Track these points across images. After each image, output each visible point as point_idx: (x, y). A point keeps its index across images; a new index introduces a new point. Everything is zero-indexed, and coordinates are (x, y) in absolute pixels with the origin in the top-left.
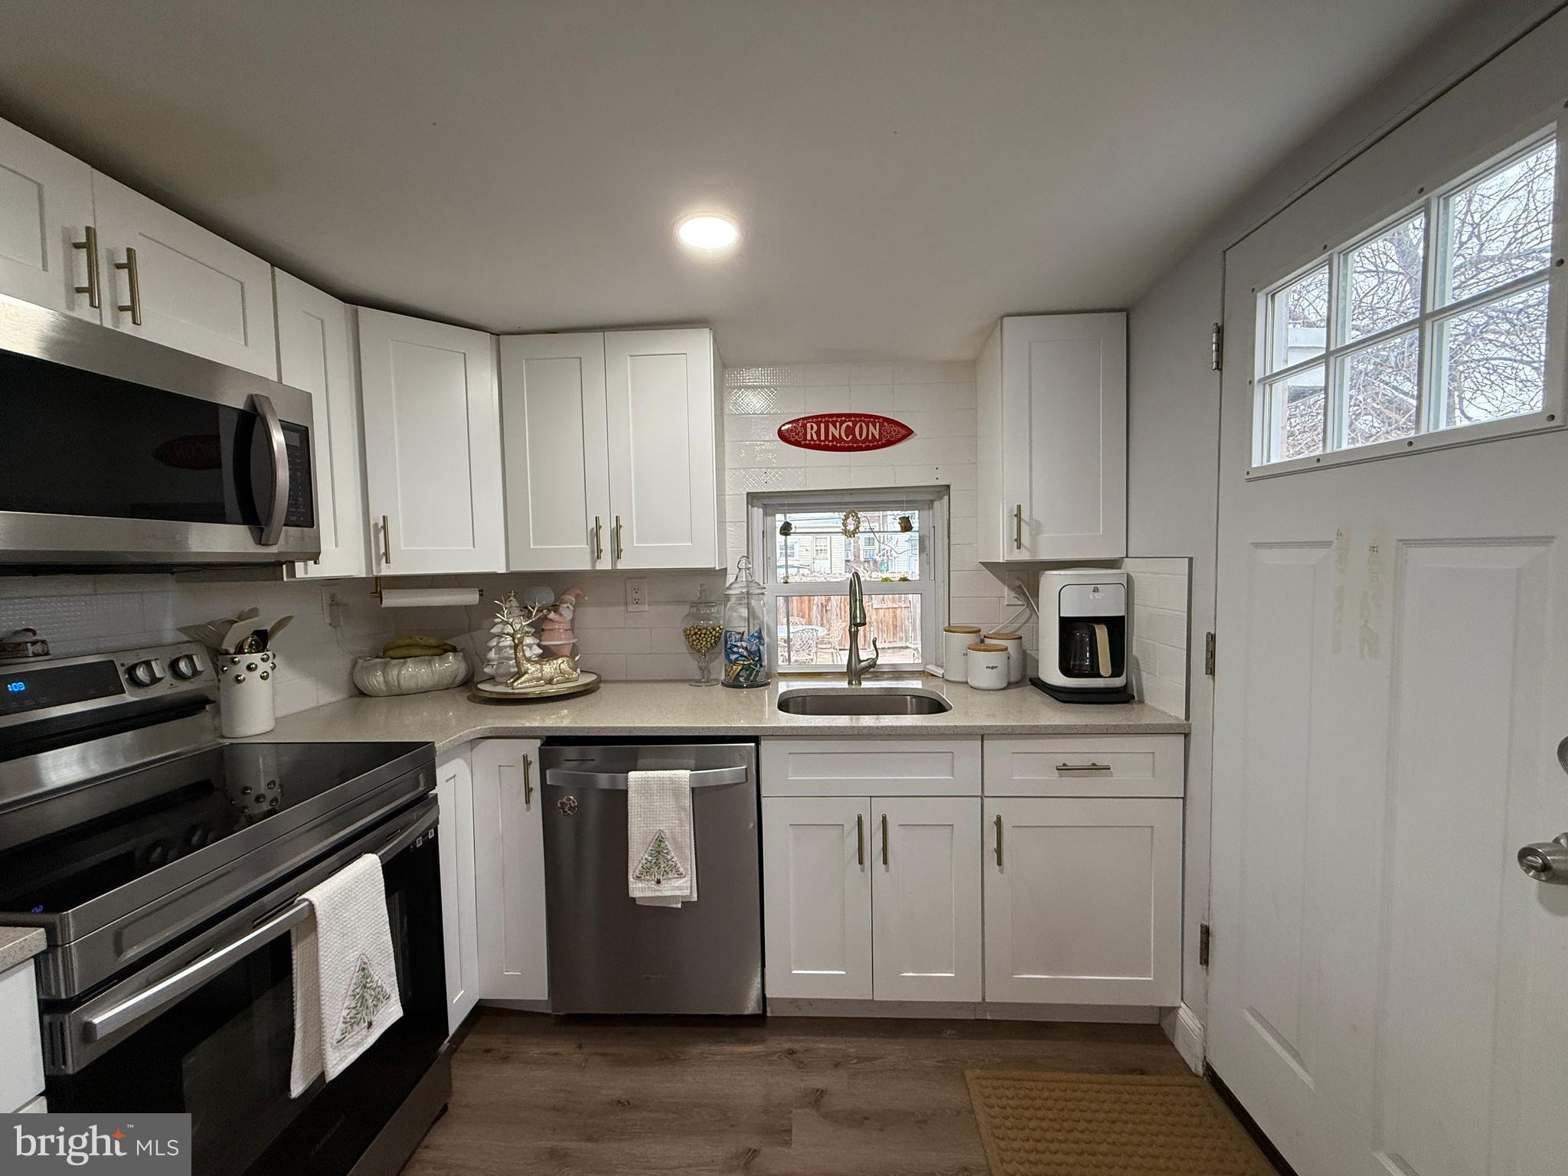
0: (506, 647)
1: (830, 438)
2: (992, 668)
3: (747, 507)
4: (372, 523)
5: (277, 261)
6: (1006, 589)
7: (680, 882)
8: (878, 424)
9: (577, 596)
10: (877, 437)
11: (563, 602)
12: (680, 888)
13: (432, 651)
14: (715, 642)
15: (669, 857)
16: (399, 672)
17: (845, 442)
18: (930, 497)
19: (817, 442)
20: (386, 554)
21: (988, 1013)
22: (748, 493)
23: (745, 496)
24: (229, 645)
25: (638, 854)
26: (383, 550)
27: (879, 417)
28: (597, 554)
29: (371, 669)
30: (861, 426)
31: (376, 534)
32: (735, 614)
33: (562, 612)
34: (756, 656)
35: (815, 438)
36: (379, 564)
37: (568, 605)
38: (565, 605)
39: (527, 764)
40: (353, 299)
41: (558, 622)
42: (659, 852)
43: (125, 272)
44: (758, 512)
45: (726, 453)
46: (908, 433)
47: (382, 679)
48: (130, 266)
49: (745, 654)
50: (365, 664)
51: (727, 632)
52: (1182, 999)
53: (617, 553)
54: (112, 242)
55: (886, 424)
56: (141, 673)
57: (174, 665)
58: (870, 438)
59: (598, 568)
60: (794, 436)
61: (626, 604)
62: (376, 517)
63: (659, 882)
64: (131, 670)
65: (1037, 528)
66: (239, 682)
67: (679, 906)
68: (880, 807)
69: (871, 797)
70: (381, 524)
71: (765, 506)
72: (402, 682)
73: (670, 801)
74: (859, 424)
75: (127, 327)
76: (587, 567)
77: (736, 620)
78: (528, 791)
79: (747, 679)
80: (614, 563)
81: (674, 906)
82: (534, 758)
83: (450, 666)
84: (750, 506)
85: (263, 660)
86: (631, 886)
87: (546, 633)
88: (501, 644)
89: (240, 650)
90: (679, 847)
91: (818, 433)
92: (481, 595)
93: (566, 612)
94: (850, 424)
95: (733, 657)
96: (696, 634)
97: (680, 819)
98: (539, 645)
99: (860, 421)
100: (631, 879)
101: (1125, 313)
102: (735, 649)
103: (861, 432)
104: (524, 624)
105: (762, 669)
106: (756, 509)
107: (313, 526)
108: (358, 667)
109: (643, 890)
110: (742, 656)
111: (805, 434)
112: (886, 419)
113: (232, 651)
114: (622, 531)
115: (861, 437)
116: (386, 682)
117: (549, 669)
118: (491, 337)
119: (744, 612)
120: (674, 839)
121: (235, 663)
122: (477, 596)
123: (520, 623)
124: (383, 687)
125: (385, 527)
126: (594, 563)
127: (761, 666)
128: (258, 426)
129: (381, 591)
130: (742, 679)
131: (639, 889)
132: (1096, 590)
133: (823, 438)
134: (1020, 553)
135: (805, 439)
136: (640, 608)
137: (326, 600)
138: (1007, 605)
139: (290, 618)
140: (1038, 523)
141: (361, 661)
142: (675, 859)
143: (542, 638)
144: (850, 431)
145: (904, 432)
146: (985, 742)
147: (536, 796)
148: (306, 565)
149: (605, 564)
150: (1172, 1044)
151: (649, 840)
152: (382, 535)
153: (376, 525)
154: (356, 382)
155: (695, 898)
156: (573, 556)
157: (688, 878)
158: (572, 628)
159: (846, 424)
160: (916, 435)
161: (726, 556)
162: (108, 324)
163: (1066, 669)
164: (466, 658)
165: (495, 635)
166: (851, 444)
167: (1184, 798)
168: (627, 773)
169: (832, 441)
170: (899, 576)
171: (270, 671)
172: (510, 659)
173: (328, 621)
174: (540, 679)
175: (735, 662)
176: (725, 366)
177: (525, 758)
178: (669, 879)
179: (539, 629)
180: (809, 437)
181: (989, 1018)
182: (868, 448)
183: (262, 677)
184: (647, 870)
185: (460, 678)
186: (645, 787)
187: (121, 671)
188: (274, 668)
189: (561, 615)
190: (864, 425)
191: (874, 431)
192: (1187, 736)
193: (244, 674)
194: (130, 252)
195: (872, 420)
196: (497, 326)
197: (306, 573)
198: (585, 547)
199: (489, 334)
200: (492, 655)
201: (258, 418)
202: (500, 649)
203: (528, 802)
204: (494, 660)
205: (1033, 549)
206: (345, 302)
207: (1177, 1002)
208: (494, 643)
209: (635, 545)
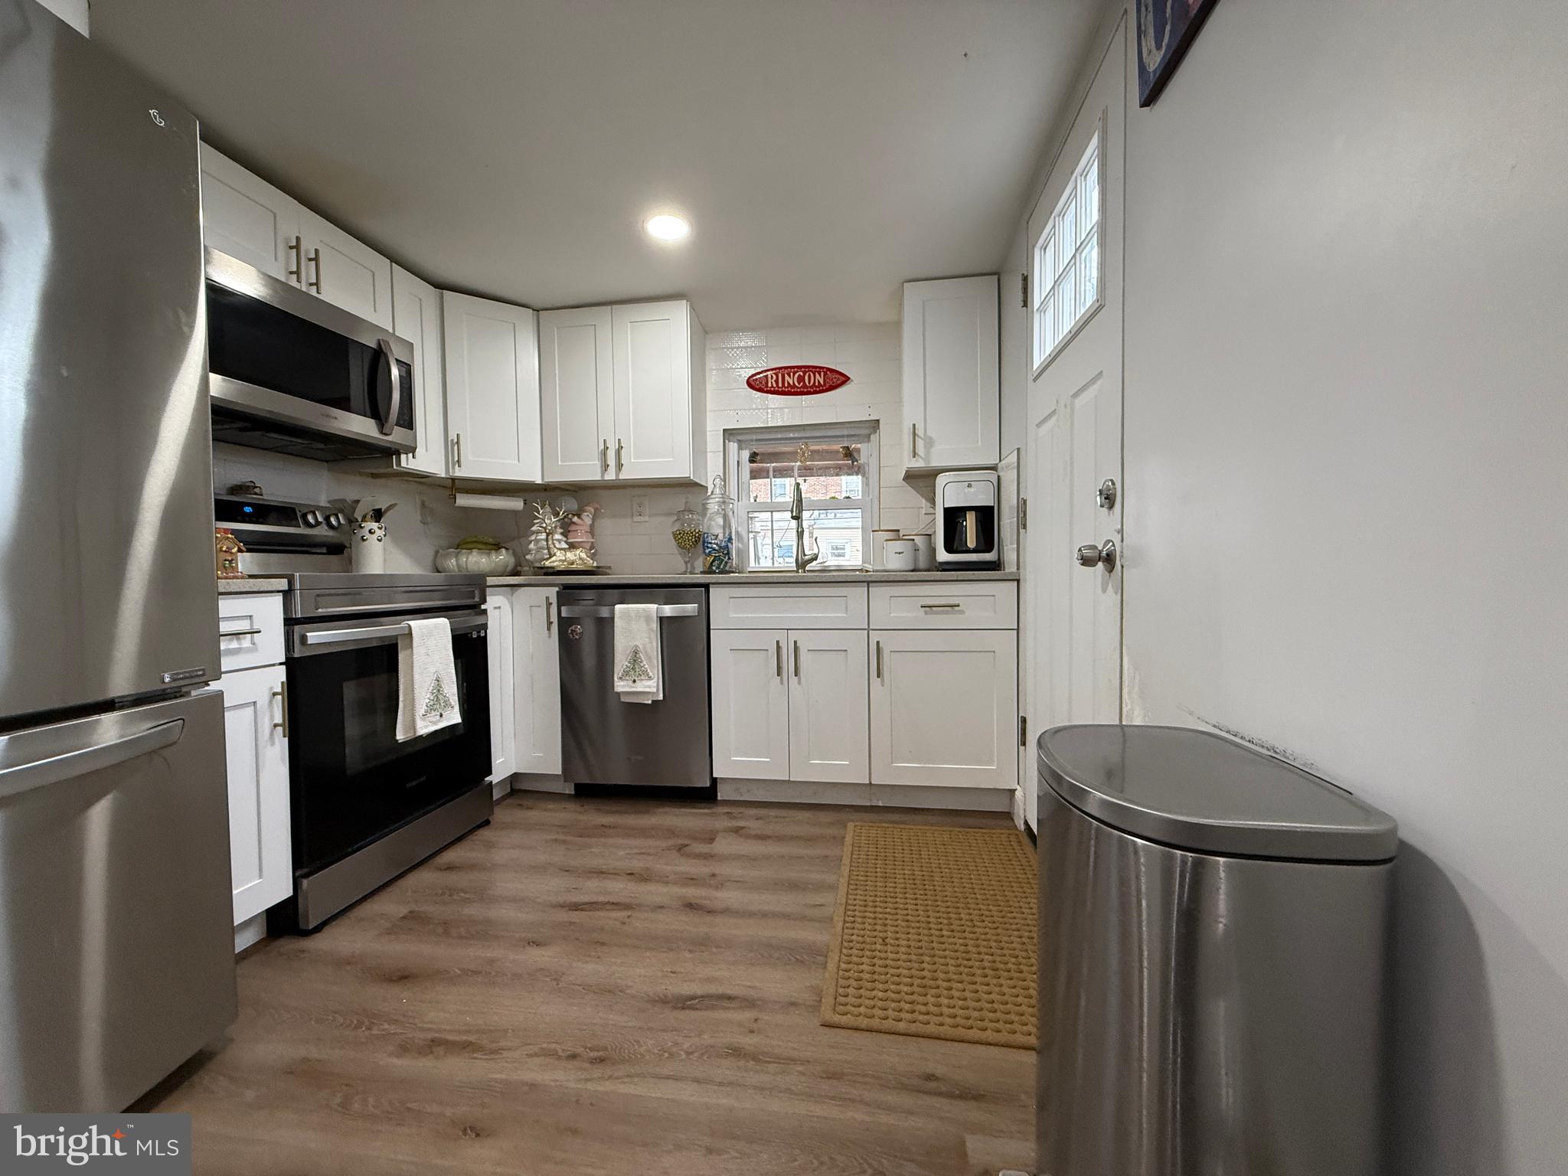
0: (542, 540)
1: (786, 385)
2: (900, 553)
3: (724, 442)
4: (450, 439)
5: (394, 259)
6: (924, 501)
7: (650, 683)
8: (822, 373)
9: (596, 510)
10: (822, 383)
11: (584, 511)
12: (649, 687)
13: (490, 547)
14: (696, 541)
15: (642, 665)
16: (467, 558)
17: (798, 388)
18: (867, 432)
19: (776, 389)
20: (458, 461)
21: (880, 802)
22: (724, 430)
23: (722, 432)
24: (358, 516)
25: (621, 662)
26: (456, 459)
27: (823, 368)
28: (605, 467)
29: (447, 556)
30: (809, 376)
31: (452, 447)
32: (713, 523)
33: (584, 518)
34: (726, 551)
35: (775, 385)
36: (453, 468)
37: (588, 513)
38: (586, 514)
39: (549, 604)
40: (440, 286)
41: (579, 525)
42: (635, 661)
43: (313, 263)
44: (733, 447)
45: (708, 399)
46: (845, 379)
47: (455, 563)
48: (316, 259)
49: (717, 548)
50: (444, 553)
51: (705, 533)
52: (1018, 784)
53: (619, 466)
54: (308, 247)
55: (828, 373)
56: (310, 518)
57: (327, 519)
58: (817, 384)
59: (606, 479)
60: (756, 384)
61: (632, 516)
62: (452, 436)
63: (634, 681)
64: (304, 516)
65: (930, 443)
66: (364, 540)
67: (650, 702)
68: (794, 636)
69: (788, 629)
70: (456, 440)
71: (739, 441)
72: (469, 566)
73: (643, 626)
74: (807, 374)
75: (313, 291)
76: (598, 477)
77: (714, 527)
78: (550, 623)
79: (718, 568)
80: (617, 474)
81: (646, 702)
82: (554, 600)
83: (502, 558)
84: (727, 441)
85: (379, 528)
86: (616, 684)
87: (570, 533)
88: (538, 538)
89: (364, 519)
90: (649, 658)
91: (777, 381)
92: (525, 504)
93: (587, 519)
94: (801, 374)
95: (707, 551)
96: (680, 534)
97: (650, 638)
98: (566, 542)
99: (809, 371)
100: (616, 679)
101: (996, 277)
102: (709, 545)
103: (810, 380)
104: (553, 520)
105: (730, 561)
106: (732, 443)
107: (412, 429)
108: (439, 554)
109: (624, 686)
110: (714, 550)
111: (767, 383)
112: (828, 369)
113: (360, 520)
114: (623, 452)
115: (809, 383)
116: (458, 564)
117: (570, 556)
118: (533, 314)
119: (721, 521)
120: (646, 652)
121: (362, 528)
122: (522, 504)
123: (551, 521)
124: (456, 569)
125: (458, 443)
126: (603, 475)
127: (729, 559)
128: (382, 360)
129: (455, 495)
130: (714, 568)
131: (620, 686)
132: (970, 486)
133: (780, 385)
134: (917, 461)
135: (767, 387)
136: (642, 519)
137: (419, 503)
138: (925, 514)
139: (396, 504)
140: (930, 438)
141: (441, 551)
142: (646, 666)
143: (569, 537)
144: (801, 379)
145: (844, 379)
146: (870, 589)
147: (555, 627)
148: (407, 457)
149: (611, 475)
150: (1013, 820)
151: (629, 652)
152: (456, 447)
153: (452, 440)
154: (441, 349)
155: (661, 697)
156: (587, 471)
157: (655, 680)
158: (592, 531)
159: (798, 374)
160: (852, 381)
161: (706, 473)
162: (304, 289)
163: (949, 548)
164: (515, 554)
165: (533, 533)
166: (802, 390)
167: (1018, 630)
168: (614, 606)
169: (788, 388)
170: (844, 495)
171: (383, 536)
172: (543, 548)
173: (419, 518)
174: (565, 561)
175: (709, 554)
176: (706, 332)
177: (547, 598)
178: (642, 680)
179: (566, 528)
180: (770, 385)
181: (881, 805)
182: (815, 392)
183: (378, 540)
184: (626, 673)
185: (509, 568)
186: (626, 615)
187: (299, 515)
188: (385, 536)
189: (582, 520)
190: (812, 374)
191: (820, 379)
192: (1018, 581)
193: (367, 536)
194: (317, 251)
195: (818, 370)
196: (537, 303)
197: (407, 464)
198: (597, 463)
199: (531, 310)
200: (532, 546)
201: (382, 354)
202: (537, 541)
203: (549, 629)
204: (533, 550)
205: (927, 458)
206: (435, 287)
207: (1015, 786)
208: (533, 538)
209: (633, 461)
